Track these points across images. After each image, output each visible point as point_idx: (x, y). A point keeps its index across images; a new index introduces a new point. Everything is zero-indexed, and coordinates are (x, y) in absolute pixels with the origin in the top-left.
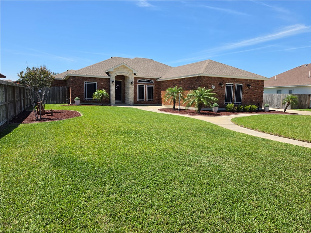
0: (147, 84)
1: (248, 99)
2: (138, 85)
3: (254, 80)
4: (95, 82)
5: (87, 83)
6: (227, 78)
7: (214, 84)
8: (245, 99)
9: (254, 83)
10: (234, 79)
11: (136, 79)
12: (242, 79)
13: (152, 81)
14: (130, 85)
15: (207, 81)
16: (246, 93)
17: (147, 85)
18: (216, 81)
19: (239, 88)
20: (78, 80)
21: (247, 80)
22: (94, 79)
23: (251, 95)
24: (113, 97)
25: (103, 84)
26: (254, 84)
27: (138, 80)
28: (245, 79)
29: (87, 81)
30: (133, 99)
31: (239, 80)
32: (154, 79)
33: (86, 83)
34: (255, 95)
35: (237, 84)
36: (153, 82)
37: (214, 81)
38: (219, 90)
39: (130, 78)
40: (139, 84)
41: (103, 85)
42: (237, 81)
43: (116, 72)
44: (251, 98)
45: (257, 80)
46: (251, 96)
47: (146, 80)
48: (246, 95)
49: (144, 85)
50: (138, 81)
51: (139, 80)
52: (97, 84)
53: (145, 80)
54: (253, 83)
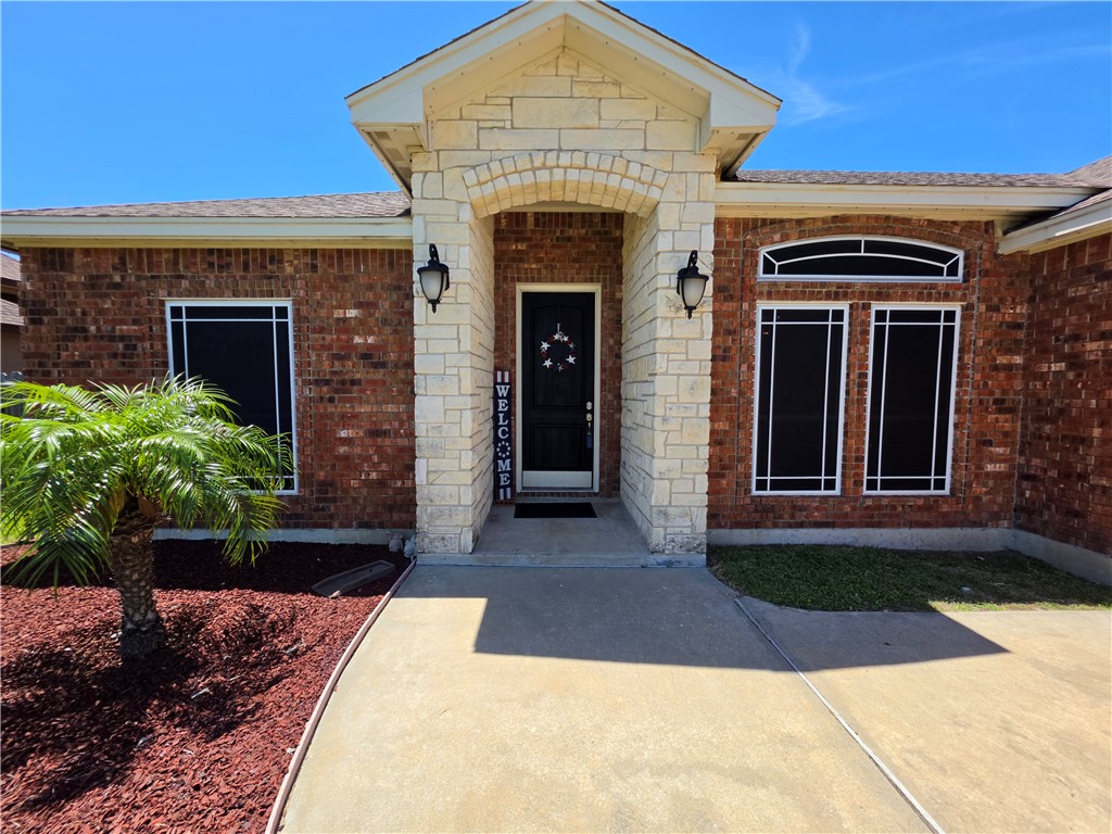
0: (882, 294)
2: (763, 305)
4: (273, 303)
5: (192, 312)
11: (736, 234)
13: (945, 257)
14: (662, 309)
17: (876, 306)
20: (93, 283)
22: (260, 263)
24: (444, 464)
25: (352, 313)
27: (763, 251)
29: (189, 294)
30: (703, 484)
32: (969, 226)
33: (176, 312)
36: (953, 271)
39: (666, 218)
40: (773, 292)
41: (362, 326)
43: (475, 157)
47: (871, 246)
49: (844, 306)
50: (769, 268)
51: (777, 255)
52: (298, 318)
53: (855, 246)
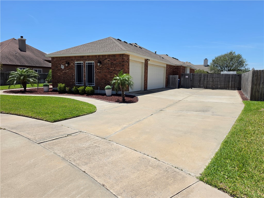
1: (102, 79)
3: (109, 56)
6: (75, 57)
7: (63, 64)
8: (98, 79)
9: (109, 59)
10: (82, 57)
12: (92, 56)
15: (56, 61)
16: (99, 72)
18: (64, 61)
19: (90, 67)
21: (99, 56)
23: (107, 74)
26: (109, 61)
28: (96, 56)
31: (89, 58)
34: (111, 75)
35: (87, 62)
37: (63, 61)
38: (68, 70)
42: (87, 59)
44: (105, 78)
45: (112, 55)
46: (106, 76)
48: (100, 74)
54: (107, 59)
